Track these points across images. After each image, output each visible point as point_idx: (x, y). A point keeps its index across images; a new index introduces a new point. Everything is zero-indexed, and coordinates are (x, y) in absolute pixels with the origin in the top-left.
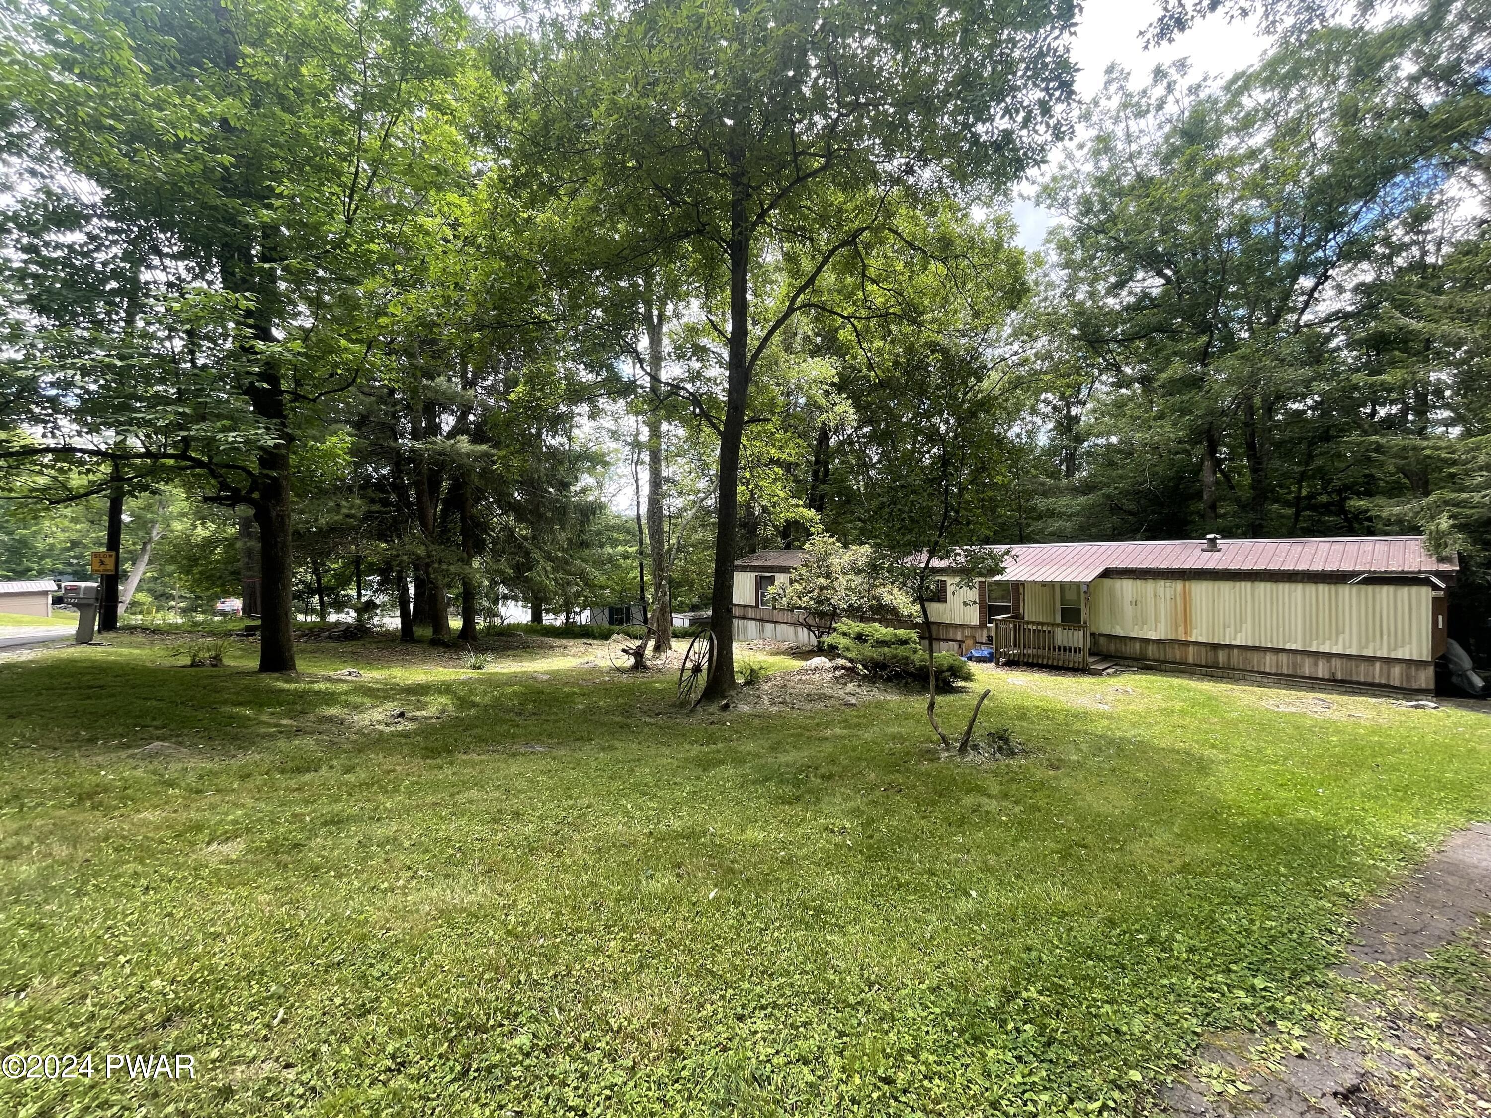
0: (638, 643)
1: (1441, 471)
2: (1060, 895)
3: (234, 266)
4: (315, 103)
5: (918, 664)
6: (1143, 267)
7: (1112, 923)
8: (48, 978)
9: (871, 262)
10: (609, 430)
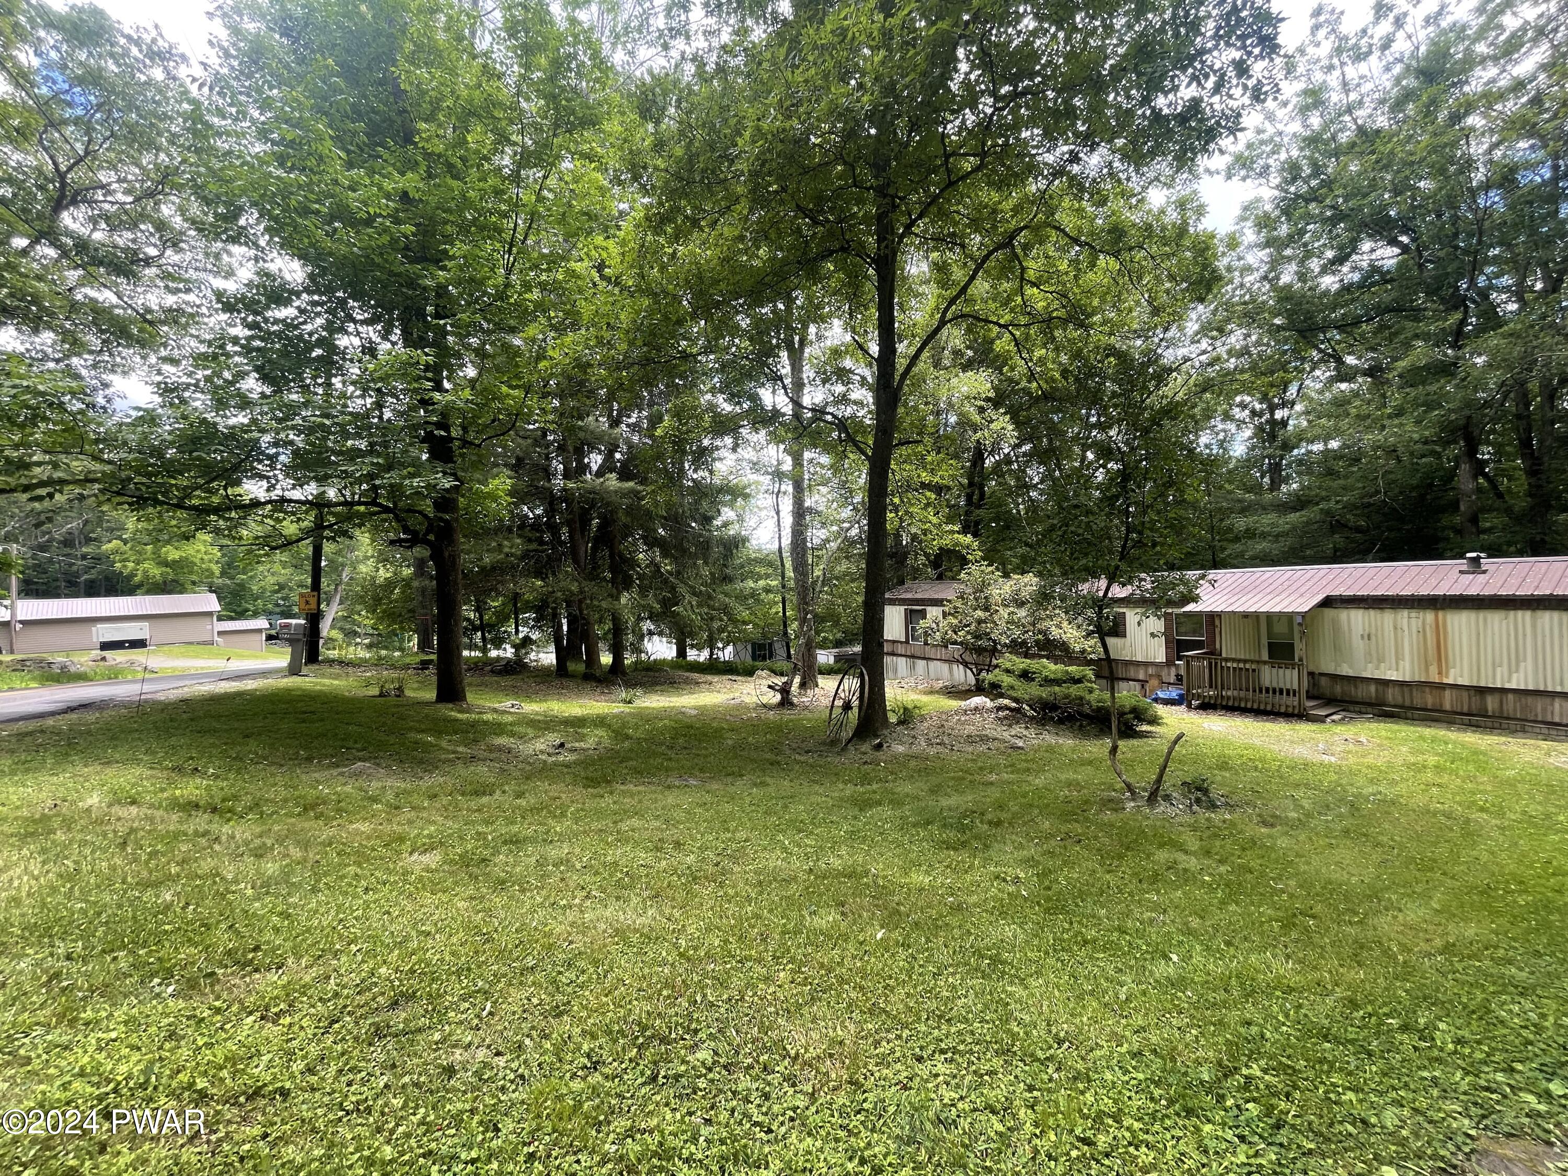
0: (785, 679)
2: (1284, 968)
3: (412, 326)
5: (1094, 704)
7: (1353, 1004)
8: (299, 959)
9: (1031, 264)
10: (750, 462)
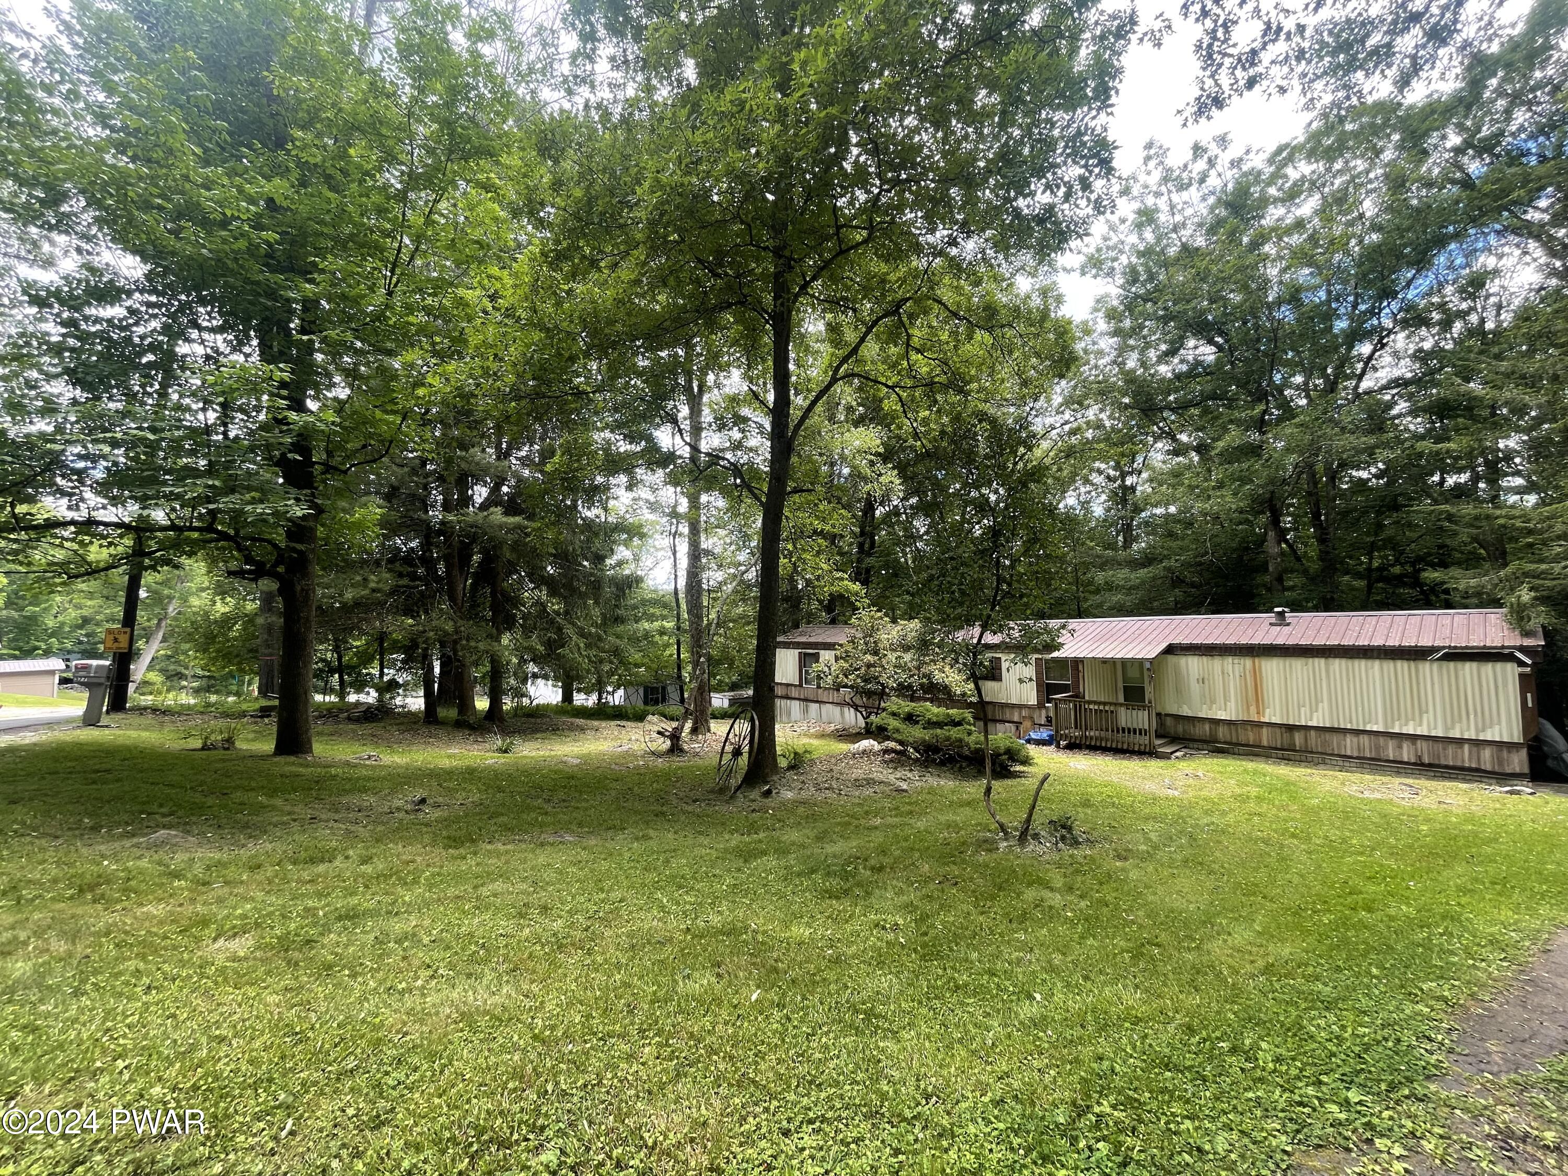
0: (675, 724)
1: (1517, 541)
2: (1132, 999)
3: (272, 339)
4: (361, 182)
5: (973, 746)
6: (1194, 335)
7: (1190, 1030)
8: (41, 1085)
9: (915, 332)
10: (647, 501)
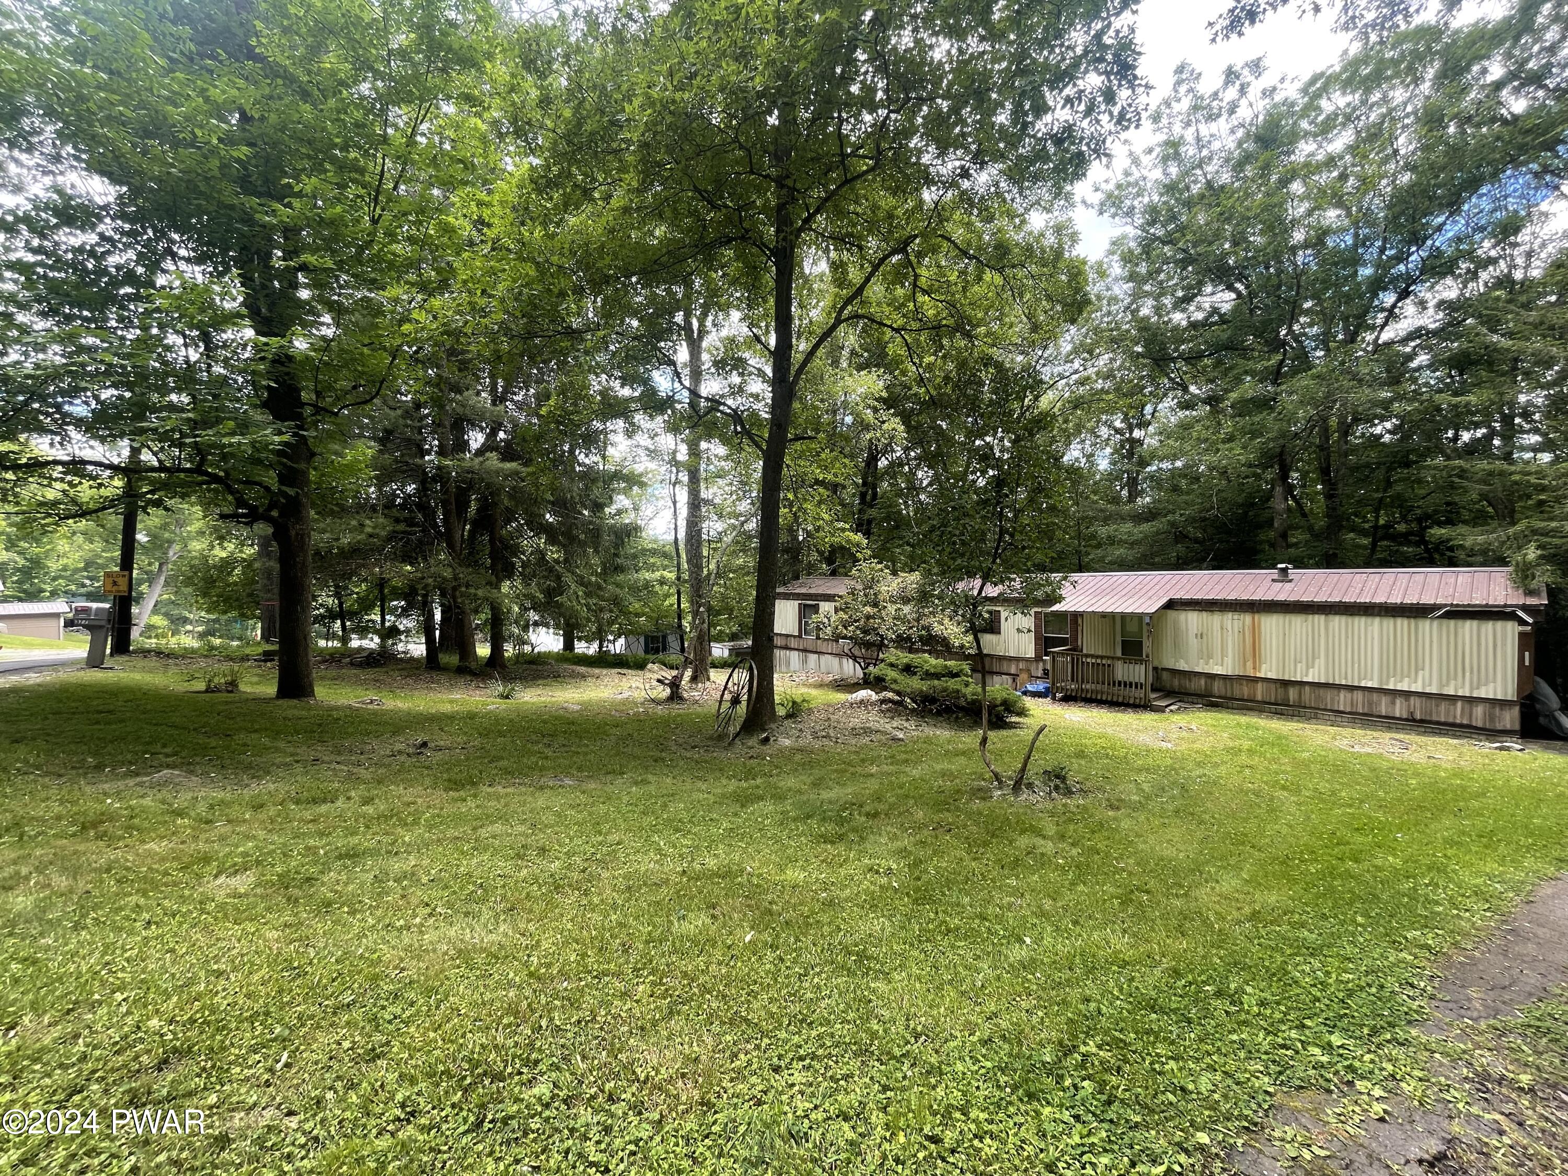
0: (675, 673)
1: (1528, 498)
2: (1120, 943)
3: (253, 270)
5: (969, 697)
6: (1212, 280)
8: (39, 1016)
9: (923, 272)
10: (647, 449)
